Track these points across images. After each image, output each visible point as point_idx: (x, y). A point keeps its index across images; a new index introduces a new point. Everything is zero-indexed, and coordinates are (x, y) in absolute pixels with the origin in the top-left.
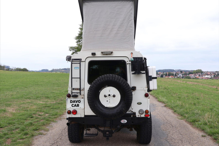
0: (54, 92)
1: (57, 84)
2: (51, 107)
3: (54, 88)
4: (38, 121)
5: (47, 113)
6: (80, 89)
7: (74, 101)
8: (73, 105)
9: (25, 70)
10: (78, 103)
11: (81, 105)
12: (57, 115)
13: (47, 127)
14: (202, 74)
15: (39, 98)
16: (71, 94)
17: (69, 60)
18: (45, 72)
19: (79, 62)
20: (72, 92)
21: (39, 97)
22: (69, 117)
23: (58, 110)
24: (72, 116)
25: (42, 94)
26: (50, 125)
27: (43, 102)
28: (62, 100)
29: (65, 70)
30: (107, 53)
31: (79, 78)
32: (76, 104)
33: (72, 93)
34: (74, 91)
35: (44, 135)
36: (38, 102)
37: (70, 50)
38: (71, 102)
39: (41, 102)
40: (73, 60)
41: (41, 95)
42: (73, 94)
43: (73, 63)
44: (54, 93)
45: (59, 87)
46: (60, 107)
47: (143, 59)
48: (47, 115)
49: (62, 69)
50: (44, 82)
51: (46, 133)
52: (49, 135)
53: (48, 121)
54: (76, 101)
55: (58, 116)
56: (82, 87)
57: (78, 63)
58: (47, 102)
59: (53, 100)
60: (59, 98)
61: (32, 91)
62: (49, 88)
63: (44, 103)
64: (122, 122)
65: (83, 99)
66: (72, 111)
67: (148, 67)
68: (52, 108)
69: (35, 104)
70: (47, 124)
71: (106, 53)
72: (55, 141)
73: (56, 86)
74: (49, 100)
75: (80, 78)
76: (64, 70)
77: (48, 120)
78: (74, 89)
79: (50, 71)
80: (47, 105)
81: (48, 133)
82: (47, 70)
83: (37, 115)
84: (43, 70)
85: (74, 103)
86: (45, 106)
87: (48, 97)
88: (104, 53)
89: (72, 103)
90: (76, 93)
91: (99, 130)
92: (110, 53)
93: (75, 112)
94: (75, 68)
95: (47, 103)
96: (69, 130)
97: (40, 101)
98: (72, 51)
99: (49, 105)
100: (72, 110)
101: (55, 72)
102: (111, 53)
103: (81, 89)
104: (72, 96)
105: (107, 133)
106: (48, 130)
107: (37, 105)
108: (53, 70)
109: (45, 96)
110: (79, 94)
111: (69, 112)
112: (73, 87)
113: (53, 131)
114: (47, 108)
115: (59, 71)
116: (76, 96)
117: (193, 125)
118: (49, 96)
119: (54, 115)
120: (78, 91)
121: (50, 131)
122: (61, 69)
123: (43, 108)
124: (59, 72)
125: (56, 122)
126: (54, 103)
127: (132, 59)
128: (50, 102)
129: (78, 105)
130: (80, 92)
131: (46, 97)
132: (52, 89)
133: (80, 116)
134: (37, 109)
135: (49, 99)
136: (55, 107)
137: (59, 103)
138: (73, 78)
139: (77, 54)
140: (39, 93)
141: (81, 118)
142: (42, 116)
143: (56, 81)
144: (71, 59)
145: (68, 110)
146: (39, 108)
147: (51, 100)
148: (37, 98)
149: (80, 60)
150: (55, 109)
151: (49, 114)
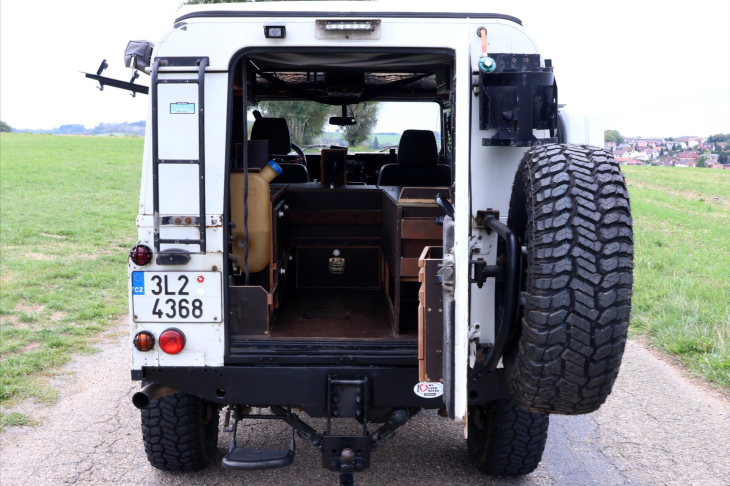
0: (97, 209)
1: (111, 179)
2: (78, 279)
3: (97, 195)
4: (13, 350)
5: (59, 309)
6: (200, 222)
9: (0, 128)
12: (100, 315)
13: (53, 382)
15: (34, 239)
16: (151, 245)
17: (140, 63)
18: (71, 132)
19: (195, 77)
20: (157, 236)
21: (34, 235)
22: (144, 368)
23: (104, 292)
24: (159, 359)
25: (47, 222)
26: (68, 368)
27: (46, 254)
30: (348, 26)
31: (195, 162)
33: (158, 241)
34: (167, 232)
35: (34, 425)
36: (27, 256)
39: (40, 257)
40: (160, 65)
41: (43, 223)
42: (163, 247)
43: (162, 81)
44: (94, 214)
45: (118, 192)
46: (114, 279)
47: (543, 64)
48: (57, 316)
49: (133, 124)
50: (60, 170)
51: (43, 412)
52: (57, 424)
53: (60, 348)
55: (104, 324)
57: (191, 81)
58: (62, 255)
59: (90, 247)
60: (114, 237)
61: (8, 209)
62: (77, 195)
63: (53, 259)
64: (421, 394)
65: (218, 274)
66: (157, 337)
68: (80, 285)
69: (12, 266)
70: (53, 364)
71: (341, 26)
73: (107, 188)
74: (72, 246)
75: (201, 162)
77: (58, 345)
78: (166, 220)
79: (90, 130)
80: (64, 272)
81: (55, 411)
82: (79, 129)
83: (13, 319)
84: (65, 129)
86: (53, 273)
87: (68, 235)
88: (334, 26)
90: (181, 242)
92: (363, 26)
93: (175, 342)
94: (175, 109)
95: (63, 260)
97: (36, 251)
99: (71, 269)
100: (158, 331)
101: (106, 136)
102: (367, 26)
103: (208, 222)
104: (155, 256)
105: (346, 453)
106: (52, 401)
107: (22, 267)
108: (100, 129)
109: (59, 230)
110: (196, 248)
111: (145, 343)
112: (164, 212)
113: (79, 401)
114: (61, 281)
115: (124, 131)
116: (178, 259)
118: (75, 228)
119: (84, 318)
120: (193, 233)
121: (64, 405)
122: (130, 122)
123: (47, 284)
124: (120, 135)
125: (94, 352)
126: (94, 257)
127: (489, 62)
128: (75, 255)
130: (203, 236)
131: (61, 233)
132: (88, 198)
134: (17, 286)
135: (75, 242)
136: (96, 275)
137: (113, 261)
138: (160, 162)
139: (185, 29)
140: (36, 216)
141: (206, 370)
142: (36, 321)
143: (107, 166)
144: (152, 60)
145: (141, 328)
146: (29, 285)
147: (80, 248)
148: (24, 238)
149: (198, 64)
150: (95, 286)
151: (69, 311)
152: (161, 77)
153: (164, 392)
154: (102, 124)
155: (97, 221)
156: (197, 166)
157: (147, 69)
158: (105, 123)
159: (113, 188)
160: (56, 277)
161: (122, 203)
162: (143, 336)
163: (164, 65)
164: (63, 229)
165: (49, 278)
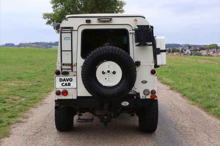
1: (31, 62)
2: (27, 90)
3: (27, 67)
4: (12, 107)
5: (23, 97)
6: (71, 65)
7: (64, 79)
8: (63, 85)
10: (69, 82)
11: (73, 84)
12: (36, 99)
13: (26, 114)
14: (218, 50)
15: (10, 80)
16: (60, 70)
17: (57, 28)
18: (10, 46)
19: (70, 32)
20: (61, 68)
21: (9, 78)
22: (58, 99)
23: (36, 94)
24: (62, 97)
25: (13, 74)
26: (30, 111)
27: (15, 84)
29: (37, 45)
30: (105, 20)
31: (70, 51)
32: (67, 83)
33: (62, 69)
34: (64, 67)
35: (23, 122)
36: (9, 84)
38: (61, 80)
39: (13, 84)
40: (62, 29)
41: (11, 75)
42: (63, 70)
43: (63, 33)
44: (27, 72)
45: (33, 66)
46: (38, 90)
47: (150, 27)
48: (23, 99)
50: (12, 59)
51: (25, 120)
52: (30, 122)
53: (26, 107)
54: (67, 79)
55: (37, 101)
56: (74, 62)
57: (69, 33)
59: (28, 82)
60: (35, 79)
62: (20, 67)
63: (17, 85)
64: (123, 105)
65: (76, 77)
66: (61, 92)
67: (155, 37)
68: (28, 92)
69: (5, 87)
70: (25, 110)
71: (103, 20)
72: (39, 130)
73: (30, 65)
74: (22, 81)
75: (72, 51)
76: (35, 45)
77: (26, 105)
78: (64, 64)
79: (17, 45)
80: (22, 88)
81: (28, 120)
82: (12, 45)
83: (10, 100)
84: (7, 45)
85: (65, 82)
86: (19, 88)
87: (20, 78)
88: (101, 20)
89: (62, 82)
90: (67, 69)
91: (95, 115)
92: (108, 20)
93: (65, 93)
94: (66, 39)
95: (21, 85)
96: (57, 115)
97: (11, 83)
99: (24, 87)
100: (61, 90)
101: (23, 47)
102: (109, 20)
103: (73, 65)
104: (61, 72)
105: (105, 117)
106: (27, 117)
107: (9, 87)
108: (20, 45)
109: (17, 77)
110: (70, 70)
111: (58, 93)
112: (63, 62)
113: (34, 118)
114: (22, 91)
115: (29, 46)
116: (66, 73)
117: (208, 111)
118: (23, 76)
119: (31, 99)
120: (70, 67)
121: (31, 119)
122: (32, 43)
123: (17, 91)
125: (36, 107)
126: (30, 84)
127: (136, 27)
128: (24, 84)
129: (69, 84)
130: (72, 68)
131: (18, 78)
132: (24, 68)
133: (71, 98)
134: (9, 92)
135: (23, 80)
136: (32, 89)
137: (36, 85)
138: (62, 51)
139: (68, 20)
140: (8, 73)
141: (73, 99)
142: (17, 100)
143: (28, 58)
144: (60, 28)
145: (57, 90)
146: (12, 91)
147: (25, 82)
148: (7, 79)
149: (71, 29)
150: (32, 92)
151: (26, 98)
152: (62, 32)
153: (62, 106)
154: (21, 43)
155: (29, 75)
156: (71, 52)
157: (59, 30)
159: (32, 65)
160: (20, 90)
162: (58, 92)
163: (63, 29)
164: (18, 77)
165: (18, 90)
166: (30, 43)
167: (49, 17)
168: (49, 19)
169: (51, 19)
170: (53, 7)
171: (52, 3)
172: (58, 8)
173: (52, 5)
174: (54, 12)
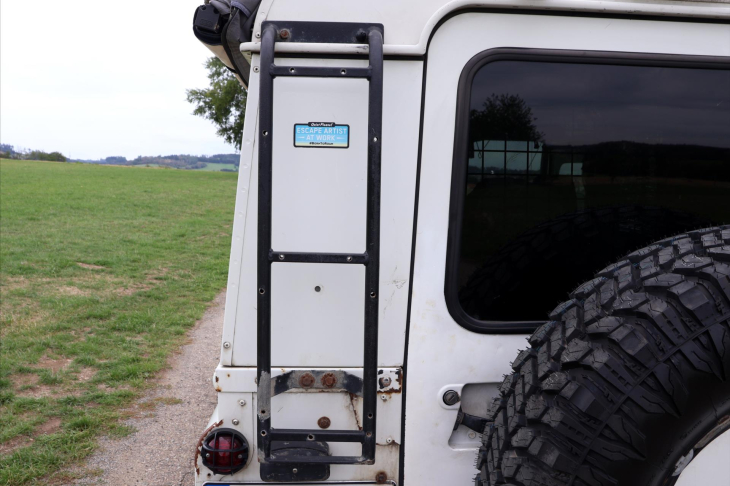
0: (134, 237)
3: (134, 222)
5: (86, 363)
9: (57, 157)
12: (132, 374)
15: (70, 270)
18: (115, 163)
21: (70, 266)
23: (139, 338)
25: (86, 251)
27: (81, 287)
28: (160, 279)
29: (174, 161)
36: (61, 291)
37: (191, 101)
39: (74, 291)
41: (81, 252)
44: (131, 242)
45: (154, 219)
46: (150, 321)
48: (86, 375)
49: (166, 158)
50: (102, 197)
55: (139, 387)
58: (98, 289)
61: (49, 236)
62: (116, 222)
63: (86, 294)
68: (114, 329)
69: (43, 304)
73: (144, 215)
74: (109, 279)
76: (169, 161)
77: (83, 426)
80: (98, 311)
82: (121, 160)
83: (34, 379)
84: (111, 160)
86: (87, 311)
95: (99, 295)
97: (71, 284)
98: (196, 103)
99: (105, 306)
101: (143, 166)
107: (54, 306)
108: (139, 161)
109: (96, 259)
114: (95, 324)
115: (157, 163)
119: (116, 378)
122: (163, 156)
123: (78, 327)
124: (155, 167)
126: (129, 292)
131: (98, 263)
132: (126, 225)
134: (44, 332)
135: (111, 273)
137: (149, 296)
140: (75, 244)
142: (61, 382)
143: (144, 194)
146: (59, 329)
147: (116, 280)
148: (63, 268)
150: (130, 330)
151: (99, 366)
155: (133, 249)
158: (143, 156)
159: (149, 215)
160: (88, 318)
161: (158, 231)
164: (100, 259)
165: (81, 319)
166: (159, 157)
167: (200, 99)
168: (202, 104)
169: (205, 102)
170: (211, 76)
171: (208, 67)
172: (221, 78)
173: (209, 72)
174: (211, 88)
